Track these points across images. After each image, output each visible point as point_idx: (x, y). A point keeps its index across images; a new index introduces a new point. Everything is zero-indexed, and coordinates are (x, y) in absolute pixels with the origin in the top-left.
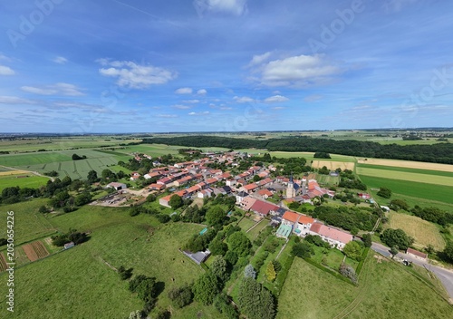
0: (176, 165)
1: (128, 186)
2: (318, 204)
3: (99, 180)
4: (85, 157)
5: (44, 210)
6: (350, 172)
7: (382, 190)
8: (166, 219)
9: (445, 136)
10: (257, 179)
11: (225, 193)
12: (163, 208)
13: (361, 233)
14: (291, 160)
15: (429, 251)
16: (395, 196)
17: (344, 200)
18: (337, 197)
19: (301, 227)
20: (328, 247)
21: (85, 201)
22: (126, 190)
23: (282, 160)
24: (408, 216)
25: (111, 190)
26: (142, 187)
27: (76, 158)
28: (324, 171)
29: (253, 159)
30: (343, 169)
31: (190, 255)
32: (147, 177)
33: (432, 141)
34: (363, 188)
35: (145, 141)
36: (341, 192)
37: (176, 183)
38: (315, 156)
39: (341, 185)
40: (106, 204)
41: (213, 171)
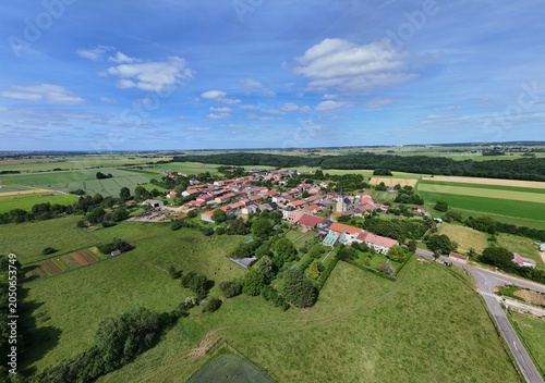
0: (216, 183)
1: (166, 203)
2: (369, 217)
3: (132, 198)
4: (110, 176)
5: (81, 225)
6: (410, 188)
7: (439, 203)
8: (210, 233)
9: (533, 150)
10: (306, 195)
11: (271, 209)
12: (206, 223)
13: (407, 241)
14: (345, 177)
15: (471, 254)
16: (451, 209)
17: (397, 213)
18: (390, 211)
19: (348, 237)
20: (373, 251)
21: (122, 217)
22: (163, 208)
23: (335, 178)
24: (460, 227)
25: (148, 207)
26: (181, 205)
27: (100, 176)
28: (382, 188)
29: (303, 176)
30: (402, 186)
31: (237, 261)
32: (185, 194)
33: (517, 156)
34: (420, 203)
35: (176, 159)
36: (396, 207)
37: (218, 200)
38: (375, 174)
39: (397, 201)
40: (145, 219)
41: (258, 188)
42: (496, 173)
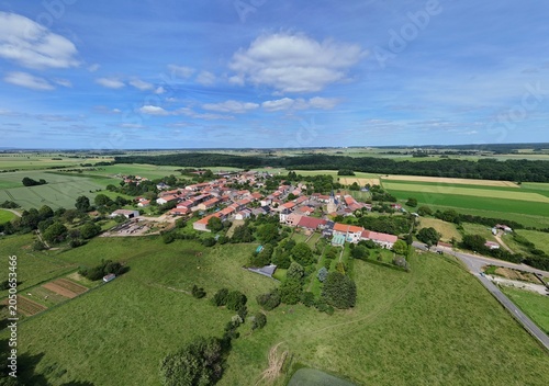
0: (187, 188)
1: (142, 213)
2: (360, 216)
3: (93, 209)
4: (43, 183)
6: (378, 187)
7: (410, 200)
8: (212, 243)
9: (446, 153)
10: (292, 197)
11: (265, 213)
12: (200, 232)
13: (401, 235)
14: (318, 177)
16: (420, 204)
17: (380, 211)
18: (374, 210)
19: (352, 236)
20: (379, 246)
21: (94, 233)
22: (142, 218)
23: (308, 179)
25: (121, 219)
26: (161, 214)
27: (30, 183)
28: (355, 187)
29: (278, 178)
30: (371, 185)
31: (258, 270)
32: (161, 201)
33: (437, 158)
34: (393, 200)
36: (376, 204)
37: (202, 207)
38: (339, 174)
39: (375, 199)
40: (124, 233)
41: (240, 192)
42: (430, 172)
